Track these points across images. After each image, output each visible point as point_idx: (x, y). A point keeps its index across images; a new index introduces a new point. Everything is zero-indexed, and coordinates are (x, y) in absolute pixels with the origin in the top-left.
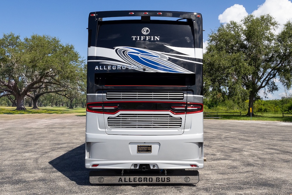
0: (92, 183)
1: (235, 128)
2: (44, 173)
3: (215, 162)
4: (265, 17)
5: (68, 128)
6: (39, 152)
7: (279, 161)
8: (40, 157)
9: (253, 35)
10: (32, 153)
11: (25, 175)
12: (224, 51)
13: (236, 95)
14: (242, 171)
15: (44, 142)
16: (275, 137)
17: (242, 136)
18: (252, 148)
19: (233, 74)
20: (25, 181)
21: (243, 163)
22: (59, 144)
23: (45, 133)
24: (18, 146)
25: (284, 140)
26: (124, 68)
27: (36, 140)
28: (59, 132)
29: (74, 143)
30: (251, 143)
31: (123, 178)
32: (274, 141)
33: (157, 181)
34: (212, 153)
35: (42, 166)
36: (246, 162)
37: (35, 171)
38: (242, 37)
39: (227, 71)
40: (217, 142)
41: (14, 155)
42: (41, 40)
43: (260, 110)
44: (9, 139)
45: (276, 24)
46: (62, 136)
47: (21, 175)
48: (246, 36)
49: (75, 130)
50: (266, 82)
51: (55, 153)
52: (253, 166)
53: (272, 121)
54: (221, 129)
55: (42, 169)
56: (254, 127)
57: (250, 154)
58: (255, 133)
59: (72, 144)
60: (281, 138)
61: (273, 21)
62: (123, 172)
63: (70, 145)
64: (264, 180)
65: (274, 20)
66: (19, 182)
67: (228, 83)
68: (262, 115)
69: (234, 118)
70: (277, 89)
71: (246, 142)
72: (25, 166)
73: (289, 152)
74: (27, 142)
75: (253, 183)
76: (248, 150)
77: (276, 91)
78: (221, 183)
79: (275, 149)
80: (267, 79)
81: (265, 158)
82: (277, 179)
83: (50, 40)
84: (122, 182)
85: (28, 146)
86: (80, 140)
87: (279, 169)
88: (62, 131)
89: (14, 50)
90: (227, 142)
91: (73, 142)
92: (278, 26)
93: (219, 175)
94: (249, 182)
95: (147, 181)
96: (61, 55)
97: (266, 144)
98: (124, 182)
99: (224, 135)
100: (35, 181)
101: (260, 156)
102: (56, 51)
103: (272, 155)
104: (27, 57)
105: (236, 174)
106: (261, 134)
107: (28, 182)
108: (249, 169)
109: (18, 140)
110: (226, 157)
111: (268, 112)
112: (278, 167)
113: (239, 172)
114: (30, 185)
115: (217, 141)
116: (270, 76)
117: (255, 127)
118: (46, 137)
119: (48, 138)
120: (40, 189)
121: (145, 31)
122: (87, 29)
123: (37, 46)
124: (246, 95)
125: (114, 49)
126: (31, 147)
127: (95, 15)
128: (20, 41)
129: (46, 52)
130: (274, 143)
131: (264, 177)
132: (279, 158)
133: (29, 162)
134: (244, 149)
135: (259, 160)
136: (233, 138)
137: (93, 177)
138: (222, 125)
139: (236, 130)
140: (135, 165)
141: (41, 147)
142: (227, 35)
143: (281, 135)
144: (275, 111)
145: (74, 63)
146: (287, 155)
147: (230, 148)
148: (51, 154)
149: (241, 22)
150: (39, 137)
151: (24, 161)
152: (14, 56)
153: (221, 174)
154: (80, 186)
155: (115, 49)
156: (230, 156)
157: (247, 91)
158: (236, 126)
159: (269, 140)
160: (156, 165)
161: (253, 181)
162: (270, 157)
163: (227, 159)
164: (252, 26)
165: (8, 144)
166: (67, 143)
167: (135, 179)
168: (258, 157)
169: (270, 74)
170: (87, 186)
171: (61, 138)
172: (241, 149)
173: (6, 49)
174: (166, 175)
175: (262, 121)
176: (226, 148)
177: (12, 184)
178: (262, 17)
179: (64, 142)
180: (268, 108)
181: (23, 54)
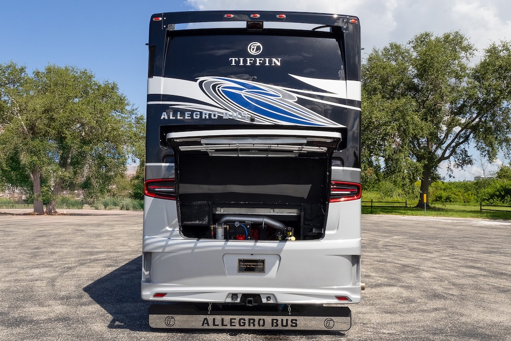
0: (153, 325)
1: (399, 229)
2: (65, 307)
3: (374, 290)
4: (451, 37)
5: (108, 225)
6: (57, 267)
7: (490, 290)
8: (58, 276)
9: (431, 67)
10: (45, 269)
11: (32, 309)
12: (379, 96)
13: (399, 172)
14: (425, 309)
15: (65, 250)
16: (473, 245)
17: (415, 243)
18: (436, 266)
19: (394, 135)
20: (31, 321)
21: (425, 294)
22: (91, 253)
23: (69, 234)
24: (21, 256)
25: (491, 252)
26: (215, 116)
27: (52, 245)
28: (92, 232)
29: (118, 252)
30: (432, 256)
31: (210, 318)
32: (473, 252)
33: (272, 326)
34: (365, 274)
35: (63, 293)
36: (430, 291)
37: (51, 302)
38: (411, 72)
39: (383, 130)
40: (371, 254)
41: (13, 271)
42: (61, 75)
43: (439, 199)
44: (6, 244)
45: (470, 49)
46: (98, 238)
47: (25, 310)
48: (418, 70)
49: (120, 230)
50: (451, 149)
51: (85, 269)
52: (445, 298)
53: (462, 217)
54: (374, 231)
55: (62, 298)
56: (431, 227)
57: (434, 276)
58: (437, 238)
59: (115, 254)
60: (484, 248)
61: (465, 43)
62: (210, 307)
63: (112, 255)
64: (469, 327)
65: (466, 41)
66: (20, 323)
67: (385, 150)
68: (443, 207)
69: (396, 212)
70: (470, 162)
71: (423, 254)
72: (33, 292)
73: (505, 274)
74: (36, 248)
75: (451, 332)
76: (429, 269)
77: (469, 165)
78: (391, 329)
79: (478, 268)
80: (454, 144)
81: (463, 285)
82: (494, 325)
83: (77, 75)
84: (208, 325)
85: (38, 256)
86: (130, 247)
87: (493, 306)
88: (97, 231)
89: (16, 91)
90: (388, 253)
91: (117, 250)
92: (474, 52)
93: (384, 315)
94: (443, 330)
95: (254, 325)
96: (96, 101)
97: (460, 259)
98: (212, 327)
99: (382, 241)
100: (50, 320)
101: (454, 281)
102: (87, 93)
103: (475, 280)
104: (39, 103)
105: (415, 314)
106: (446, 240)
107: (37, 322)
108: (438, 304)
109: (21, 245)
110: (392, 282)
111: (453, 202)
112: (490, 302)
113: (421, 310)
114: (41, 329)
115: (370, 252)
116: (460, 139)
117: (434, 227)
118: (70, 241)
119: (72, 243)
120: (59, 337)
121: (253, 49)
122: (147, 44)
123: (56, 85)
124: (417, 171)
125: (196, 81)
126: (43, 258)
127: (161, 19)
128: (26, 75)
129: (71, 95)
130: (474, 256)
131: (469, 320)
132: (489, 285)
133: (40, 285)
134: (421, 268)
135: (452, 287)
136: (398, 246)
137: (155, 316)
138: (376, 224)
139: (402, 233)
140: (234, 295)
141: (61, 259)
142: (384, 68)
143: (483, 243)
144: (464, 200)
145: (118, 114)
146: (502, 279)
147: (397, 265)
148: (79, 271)
149: (408, 45)
150: (58, 241)
151: (31, 284)
152: (16, 101)
153: (389, 313)
154: (132, 332)
155: (198, 81)
156: (399, 280)
157: (418, 164)
158: (400, 225)
159: (463, 251)
160: (272, 297)
161: (449, 328)
162: (472, 283)
163: (395, 286)
164: (429, 51)
165: (3, 252)
166: (107, 252)
167: (233, 321)
168: (450, 282)
169: (458, 136)
170: (145, 333)
171: (96, 242)
172: (417, 267)
173: (3, 90)
174: (290, 314)
175: (444, 218)
176: (389, 265)
177: (8, 327)
178: (447, 37)
179: (101, 250)
180: (453, 196)
181: (32, 97)
